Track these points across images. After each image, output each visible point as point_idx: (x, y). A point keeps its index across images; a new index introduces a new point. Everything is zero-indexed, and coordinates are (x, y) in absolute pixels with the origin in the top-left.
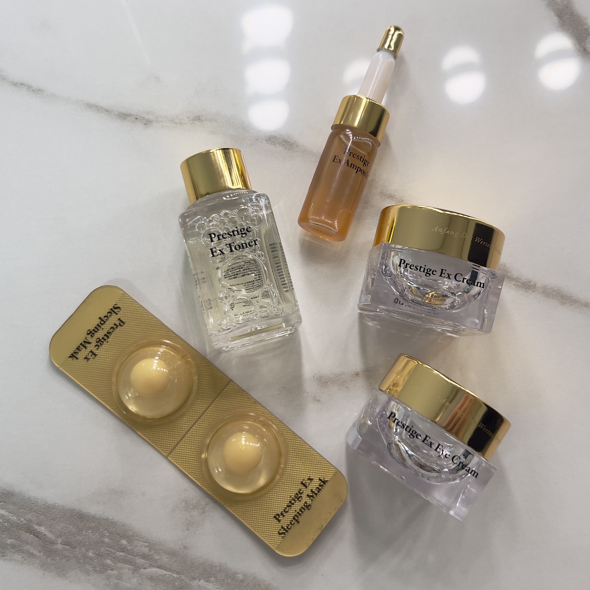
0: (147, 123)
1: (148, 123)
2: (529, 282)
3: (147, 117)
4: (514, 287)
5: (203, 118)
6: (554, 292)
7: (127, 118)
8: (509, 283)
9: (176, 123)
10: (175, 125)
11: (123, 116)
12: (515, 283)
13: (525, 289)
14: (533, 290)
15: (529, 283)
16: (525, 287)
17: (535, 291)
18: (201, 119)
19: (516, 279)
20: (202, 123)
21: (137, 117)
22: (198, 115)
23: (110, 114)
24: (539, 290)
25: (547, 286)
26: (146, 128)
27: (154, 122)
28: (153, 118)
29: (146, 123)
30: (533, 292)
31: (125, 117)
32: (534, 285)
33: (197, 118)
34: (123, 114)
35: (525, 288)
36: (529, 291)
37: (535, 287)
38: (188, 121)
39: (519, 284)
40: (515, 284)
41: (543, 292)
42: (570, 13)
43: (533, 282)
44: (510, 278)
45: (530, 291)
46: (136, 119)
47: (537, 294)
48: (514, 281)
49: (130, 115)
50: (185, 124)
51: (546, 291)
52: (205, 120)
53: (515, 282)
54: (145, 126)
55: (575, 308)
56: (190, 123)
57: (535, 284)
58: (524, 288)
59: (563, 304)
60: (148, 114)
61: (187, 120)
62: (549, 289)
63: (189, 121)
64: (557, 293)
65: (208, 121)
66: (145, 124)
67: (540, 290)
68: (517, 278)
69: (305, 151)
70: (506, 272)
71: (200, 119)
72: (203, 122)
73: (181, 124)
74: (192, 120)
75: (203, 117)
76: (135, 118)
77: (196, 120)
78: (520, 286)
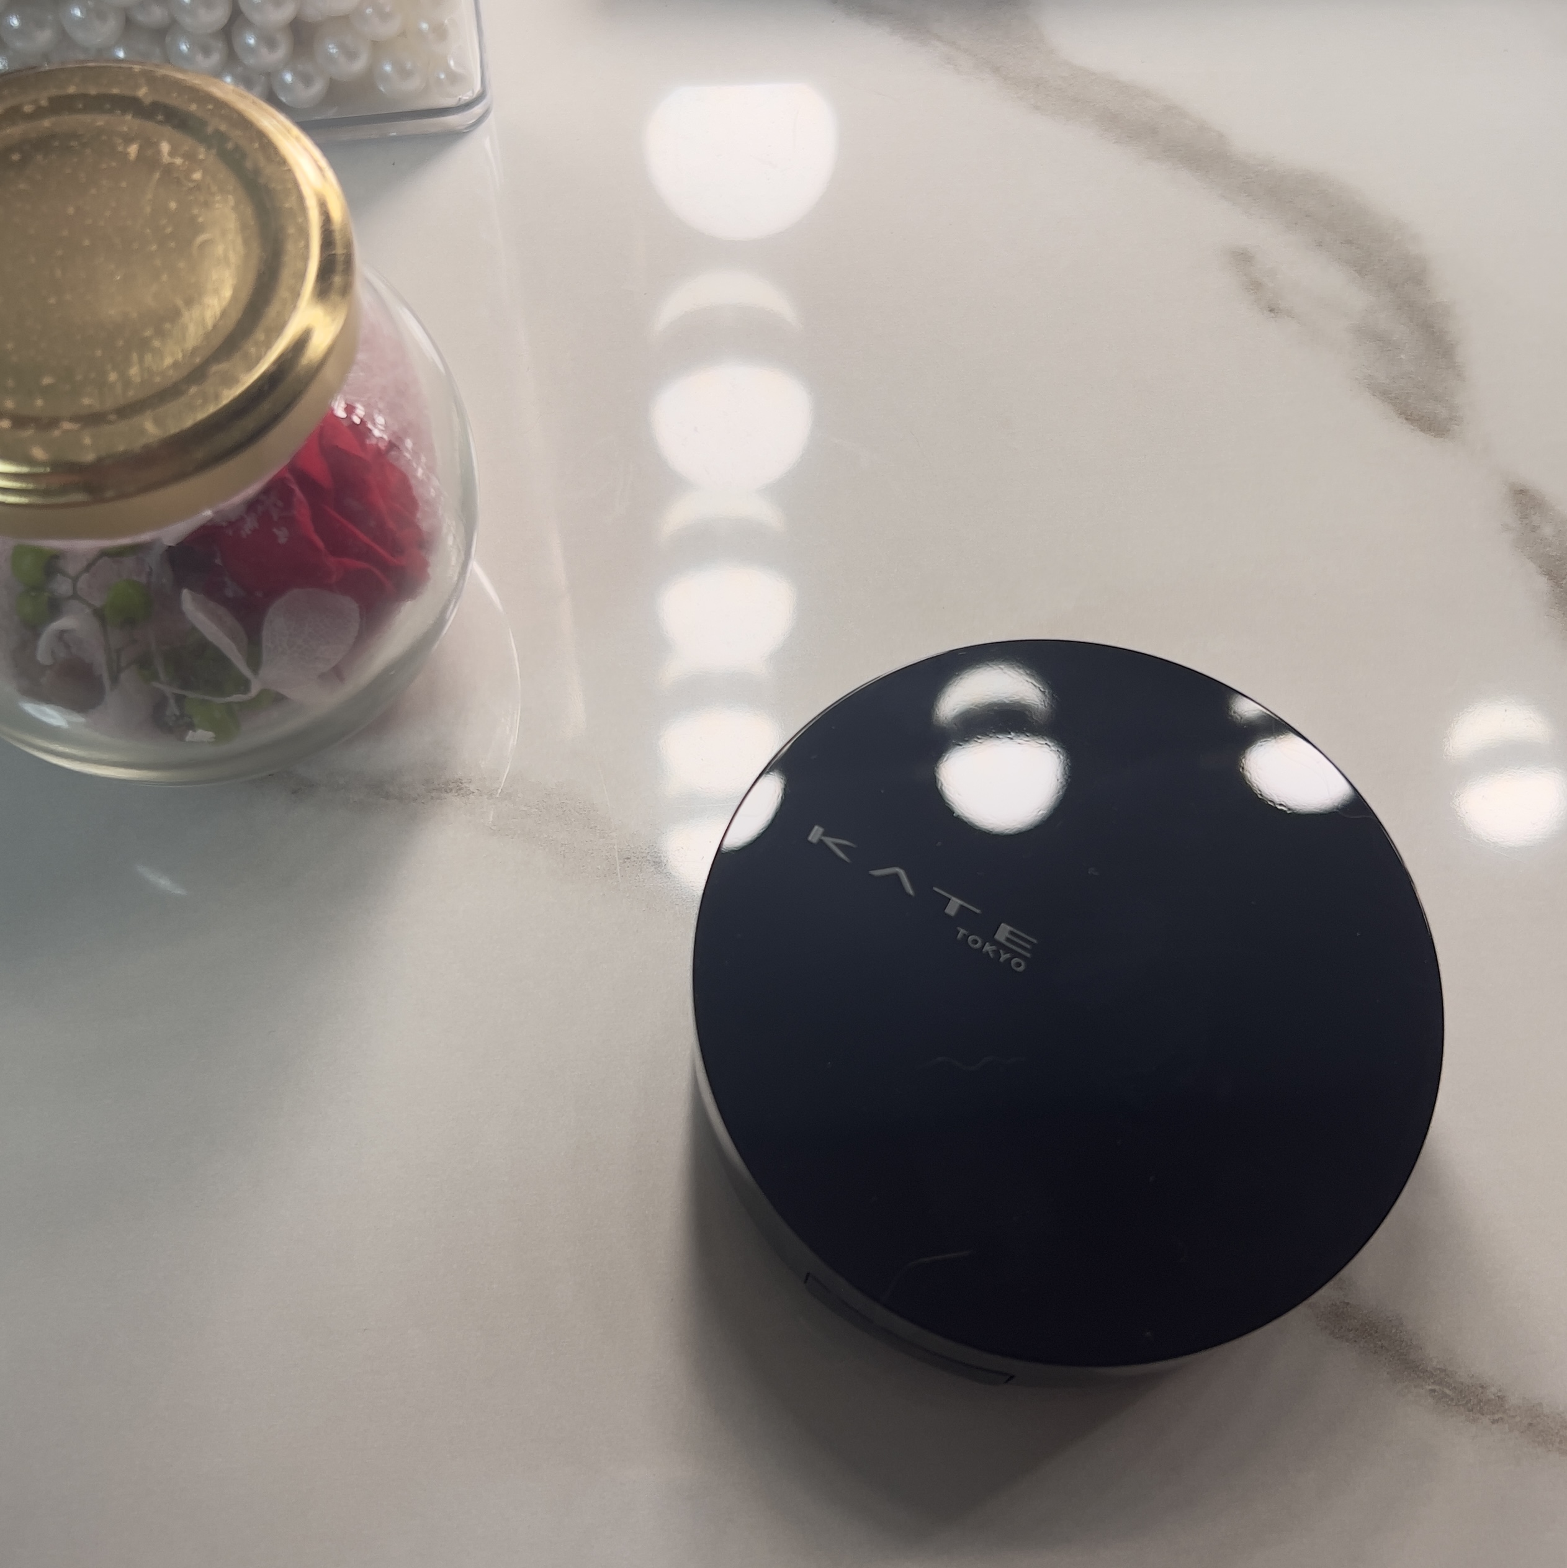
0: (300, 788)
1: (303, 788)
2: (1482, 1387)
3: (304, 771)
4: (1431, 1400)
5: (472, 788)
8: (1415, 1387)
9: (388, 796)
12: (1430, 1387)
13: (1469, 1411)
14: (1496, 1417)
15: (1480, 1390)
16: (1467, 1402)
17: (1502, 1419)
18: (466, 787)
19: (1438, 1372)
20: (468, 799)
22: (458, 777)
24: (1514, 1417)
25: (1538, 1405)
26: (295, 802)
27: (322, 789)
29: (298, 787)
30: (1495, 1426)
32: (1499, 1397)
33: (454, 785)
35: (1468, 1406)
36: (1480, 1418)
37: (1502, 1406)
39: (1447, 1391)
40: (1434, 1391)
41: (1530, 1424)
43: (1493, 1390)
44: (1417, 1367)
45: (1486, 1421)
46: (271, 775)
47: (1506, 1431)
48: (1432, 1381)
50: (415, 799)
51: (1538, 1424)
52: (476, 791)
53: (1435, 1383)
54: (294, 796)
56: (430, 798)
57: (1499, 1394)
58: (1463, 1406)
61: (424, 787)
62: (1548, 1417)
63: (429, 791)
65: (485, 797)
66: (294, 792)
67: (1518, 1419)
68: (1441, 1369)
70: (1404, 1344)
71: (461, 789)
72: (472, 796)
74: (437, 789)
75: (471, 782)
77: (448, 791)
78: (1452, 1400)
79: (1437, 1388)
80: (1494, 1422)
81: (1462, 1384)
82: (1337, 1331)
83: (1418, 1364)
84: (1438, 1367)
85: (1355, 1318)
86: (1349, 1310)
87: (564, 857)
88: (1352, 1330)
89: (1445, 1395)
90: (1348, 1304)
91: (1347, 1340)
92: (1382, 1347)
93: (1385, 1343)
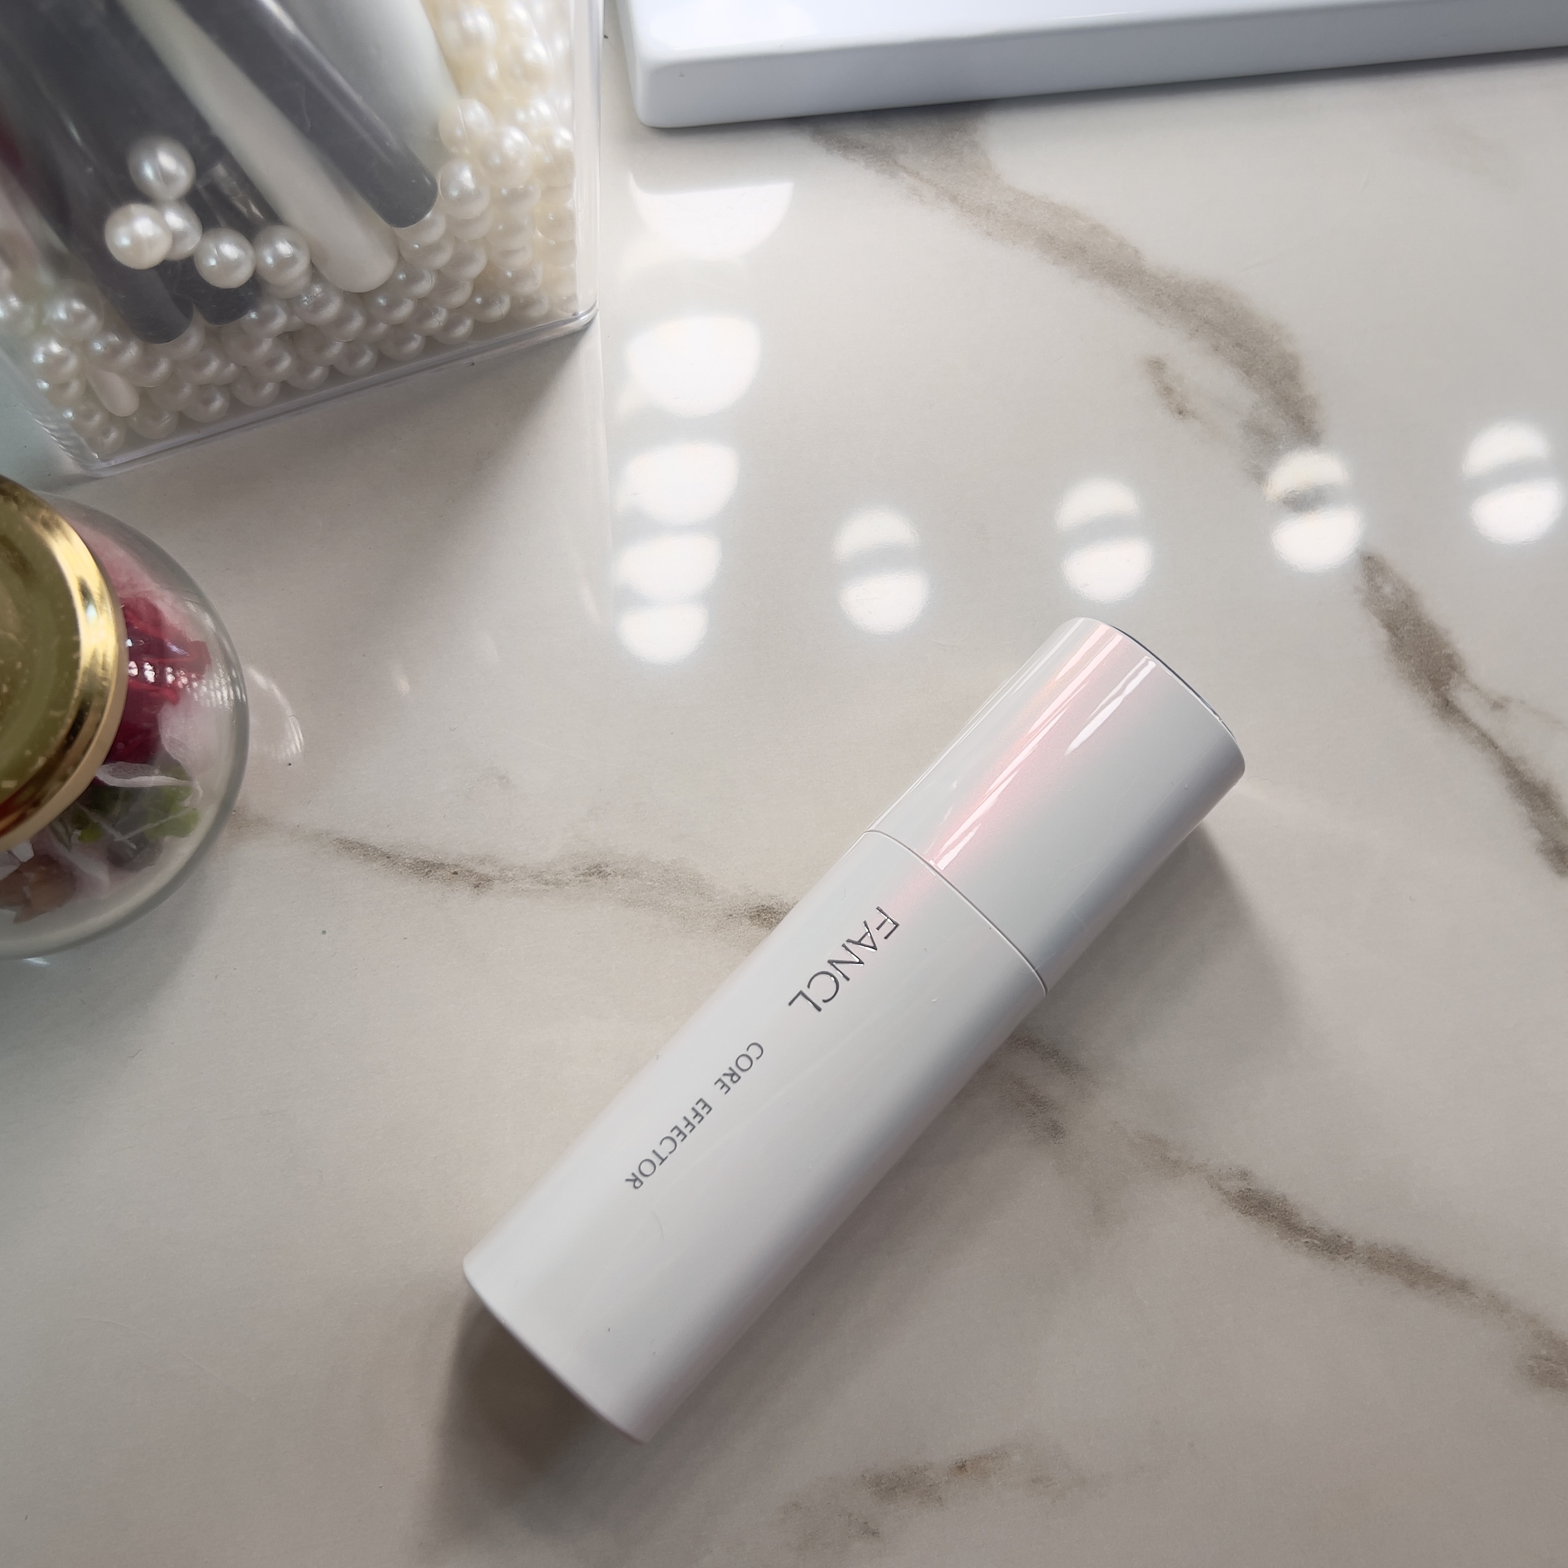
0: (480, 883)
1: (482, 882)
2: (1339, 1237)
3: (480, 869)
4: (1305, 1249)
6: (1393, 1257)
7: (433, 872)
8: (1295, 1241)
9: (547, 884)
10: (544, 887)
11: (425, 868)
12: (1306, 1240)
13: (1331, 1253)
14: (1347, 1256)
15: (1337, 1239)
16: (1329, 1248)
17: (1351, 1256)
18: (604, 870)
19: (1310, 1229)
20: (607, 880)
21: (456, 870)
22: (596, 863)
23: (394, 864)
24: (1359, 1254)
25: (1376, 1244)
26: (478, 894)
27: (497, 881)
28: (493, 871)
29: (478, 882)
30: (1347, 1261)
31: (429, 869)
32: (1349, 1242)
33: (595, 870)
34: (424, 862)
35: (1330, 1250)
36: (1338, 1256)
37: (1351, 1247)
38: (573, 877)
39: (1316, 1242)
40: (1307, 1242)
41: (1370, 1258)
42: (1413, 620)
43: (1346, 1238)
45: (1341, 1259)
46: (455, 873)
47: (1354, 1263)
48: (1306, 1236)
49: (441, 866)
50: (567, 884)
51: (1375, 1257)
52: (612, 873)
54: (476, 890)
55: (1439, 1293)
56: (578, 882)
57: (1350, 1240)
58: (1326, 1250)
59: (1412, 1285)
60: (482, 862)
61: (572, 873)
62: (1381, 1252)
63: (577, 877)
64: (1398, 1260)
65: (620, 877)
67: (1361, 1255)
70: (1287, 1213)
71: (601, 872)
72: (609, 877)
73: (557, 884)
74: (583, 874)
75: (607, 866)
76: (452, 871)
77: (591, 874)
78: (1319, 1247)
79: (1309, 1240)
80: (1346, 1259)
81: (1326, 1236)
83: (1297, 1226)
84: (1310, 1226)
85: (1255, 1199)
87: (684, 919)
89: (1315, 1245)
90: (1250, 1189)
91: (1250, 1214)
92: (1273, 1216)
93: (1275, 1214)
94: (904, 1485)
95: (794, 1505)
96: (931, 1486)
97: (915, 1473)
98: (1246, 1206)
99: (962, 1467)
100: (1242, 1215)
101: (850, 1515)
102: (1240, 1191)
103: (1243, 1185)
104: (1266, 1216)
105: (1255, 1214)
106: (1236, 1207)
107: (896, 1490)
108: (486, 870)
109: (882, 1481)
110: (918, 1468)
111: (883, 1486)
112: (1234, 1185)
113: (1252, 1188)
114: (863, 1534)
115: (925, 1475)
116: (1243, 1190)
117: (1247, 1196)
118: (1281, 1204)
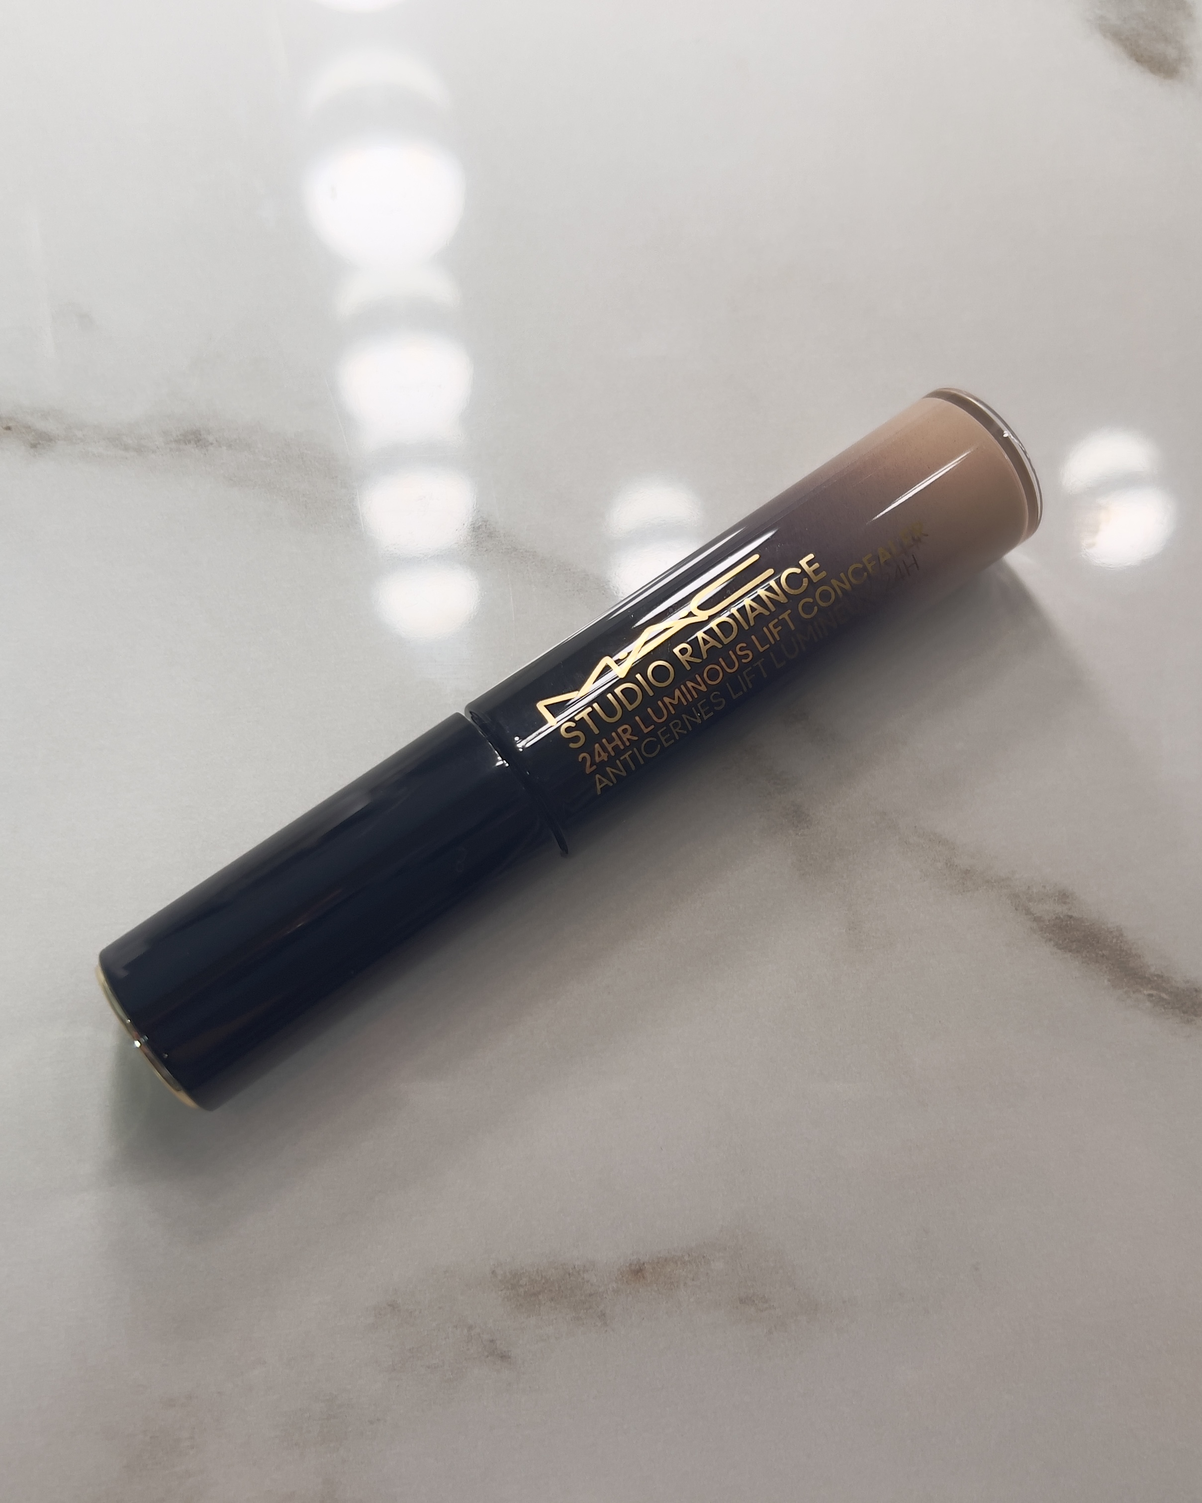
0: (39, 444)
1: (41, 442)
2: (1196, 991)
3: (42, 425)
4: (1148, 1004)
5: (211, 438)
8: (1134, 992)
9: (126, 448)
13: (1184, 1012)
15: (1195, 994)
16: (1182, 1005)
18: (205, 438)
19: (1156, 978)
20: (207, 450)
21: (9, 424)
22: (195, 428)
26: (34, 455)
27: (61, 442)
28: (57, 429)
29: (36, 441)
33: (192, 436)
35: (1183, 1008)
36: (1194, 1018)
38: (163, 444)
39: (1164, 995)
40: (1151, 995)
46: (8, 428)
48: (1150, 986)
50: (154, 452)
53: (1152, 988)
54: (32, 451)
60: (45, 415)
61: (162, 439)
63: (166, 443)
65: (224, 448)
66: (34, 446)
68: (1158, 976)
69: (515, 549)
70: (1124, 953)
71: (199, 441)
72: (210, 447)
73: (140, 450)
74: (176, 441)
76: (5, 425)
77: (187, 443)
79: (1154, 992)
81: (1178, 988)
82: (1061, 942)
83: (1137, 971)
84: (1156, 973)
85: (1079, 930)
86: (1072, 923)
87: (306, 507)
88: (1075, 941)
89: (1163, 999)
90: (1071, 917)
91: (1070, 951)
92: (1103, 956)
93: (1106, 952)
94: (551, 1291)
95: (389, 1305)
96: (590, 1295)
97: (569, 1274)
98: (1065, 939)
99: (637, 1272)
100: (1059, 951)
101: (470, 1328)
102: (1056, 918)
103: (1061, 909)
104: (1094, 955)
105: (1078, 952)
106: (1050, 940)
107: (540, 1297)
108: (49, 426)
109: (521, 1282)
110: (574, 1267)
111: (522, 1290)
112: (1049, 909)
113: (1075, 915)
114: (488, 1357)
115: (583, 1279)
116: (1062, 917)
117: (1067, 925)
118: (1114, 941)
